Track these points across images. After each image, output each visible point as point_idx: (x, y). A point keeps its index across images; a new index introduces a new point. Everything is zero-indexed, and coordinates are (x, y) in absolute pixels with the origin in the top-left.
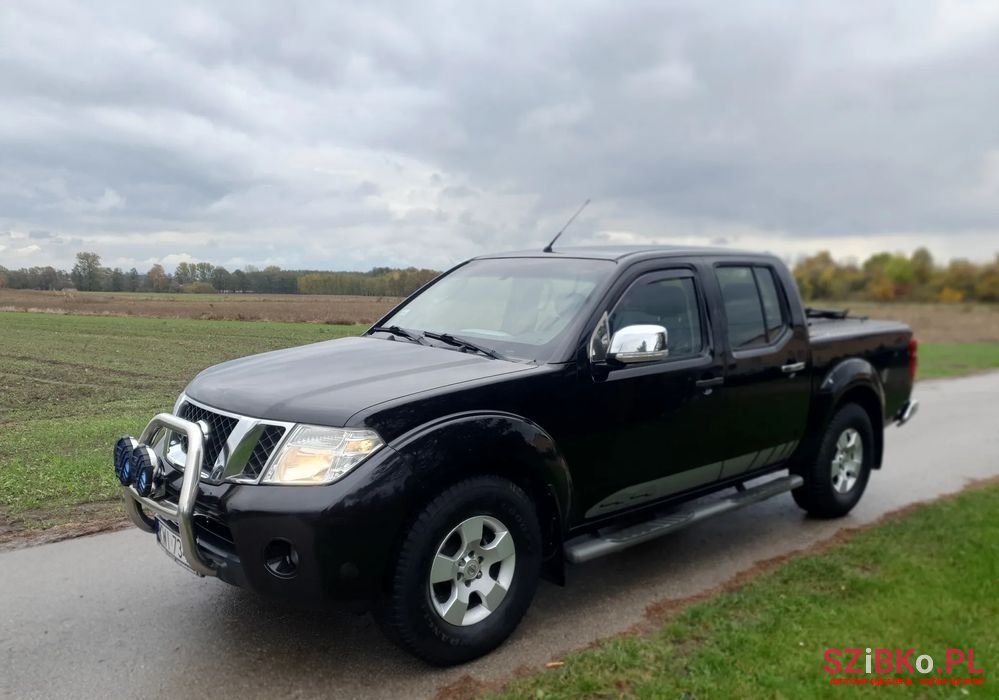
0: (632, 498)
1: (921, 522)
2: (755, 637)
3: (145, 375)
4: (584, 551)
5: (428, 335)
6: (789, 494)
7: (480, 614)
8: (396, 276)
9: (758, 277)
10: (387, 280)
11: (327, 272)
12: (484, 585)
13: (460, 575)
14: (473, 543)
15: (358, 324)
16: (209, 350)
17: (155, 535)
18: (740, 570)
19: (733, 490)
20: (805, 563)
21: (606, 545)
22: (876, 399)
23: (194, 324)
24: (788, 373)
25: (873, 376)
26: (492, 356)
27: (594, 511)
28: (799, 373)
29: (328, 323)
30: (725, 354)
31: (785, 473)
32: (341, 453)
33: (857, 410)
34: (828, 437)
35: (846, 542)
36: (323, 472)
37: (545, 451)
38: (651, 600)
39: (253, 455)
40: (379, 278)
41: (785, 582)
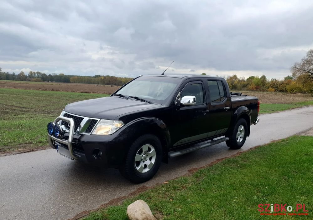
0: (185, 141)
1: (259, 150)
2: (216, 176)
3: (25, 107)
4: (173, 155)
5: (130, 97)
6: (225, 142)
7: (147, 170)
8: (103, 78)
9: (218, 83)
10: (100, 79)
11: (80, 76)
12: (148, 162)
13: (142, 159)
14: (145, 152)
15: (92, 93)
16: (45, 100)
17: (56, 150)
18: (212, 161)
19: (210, 141)
20: (229, 160)
21: (179, 153)
22: (249, 118)
23: (38, 91)
24: (226, 109)
25: (248, 111)
26: (150, 103)
27: (175, 145)
28: (228, 110)
29: (82, 92)
30: (210, 104)
31: (224, 137)
32: (113, 127)
33: (243, 120)
34: (235, 127)
35: (240, 155)
36: (108, 132)
37: (163, 128)
38: (189, 168)
39: (88, 127)
40: (97, 78)
41: (224, 164)
